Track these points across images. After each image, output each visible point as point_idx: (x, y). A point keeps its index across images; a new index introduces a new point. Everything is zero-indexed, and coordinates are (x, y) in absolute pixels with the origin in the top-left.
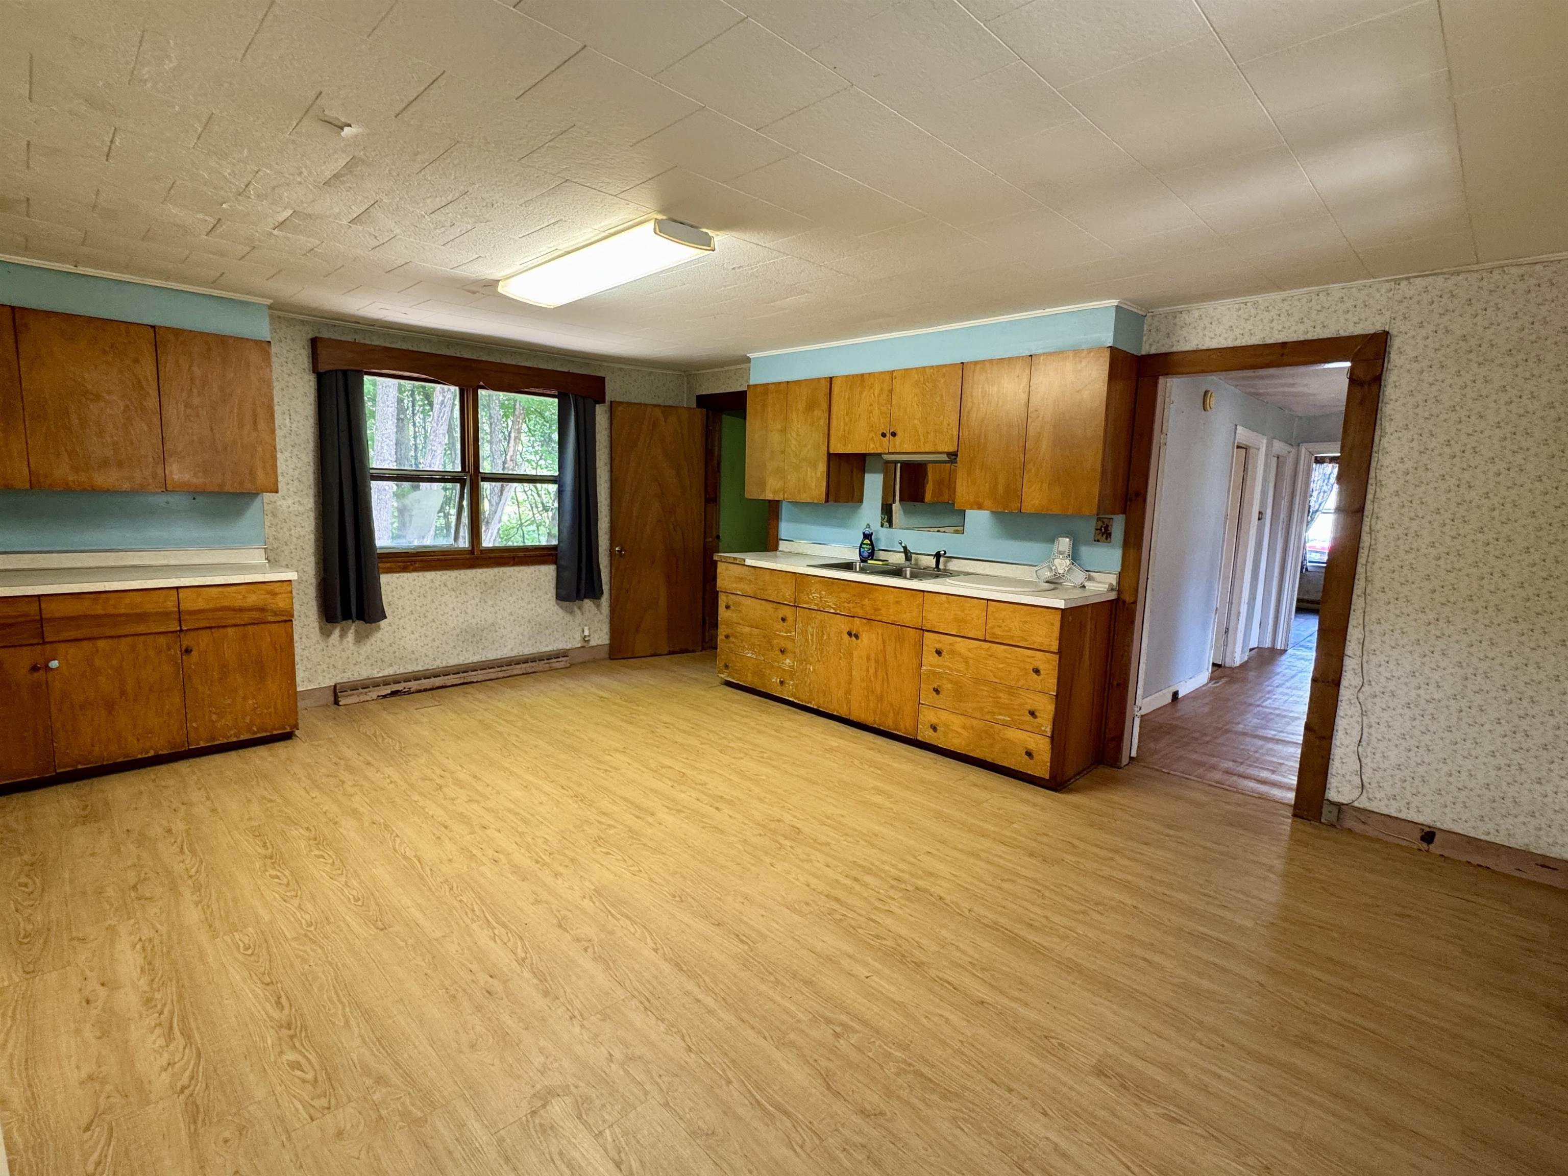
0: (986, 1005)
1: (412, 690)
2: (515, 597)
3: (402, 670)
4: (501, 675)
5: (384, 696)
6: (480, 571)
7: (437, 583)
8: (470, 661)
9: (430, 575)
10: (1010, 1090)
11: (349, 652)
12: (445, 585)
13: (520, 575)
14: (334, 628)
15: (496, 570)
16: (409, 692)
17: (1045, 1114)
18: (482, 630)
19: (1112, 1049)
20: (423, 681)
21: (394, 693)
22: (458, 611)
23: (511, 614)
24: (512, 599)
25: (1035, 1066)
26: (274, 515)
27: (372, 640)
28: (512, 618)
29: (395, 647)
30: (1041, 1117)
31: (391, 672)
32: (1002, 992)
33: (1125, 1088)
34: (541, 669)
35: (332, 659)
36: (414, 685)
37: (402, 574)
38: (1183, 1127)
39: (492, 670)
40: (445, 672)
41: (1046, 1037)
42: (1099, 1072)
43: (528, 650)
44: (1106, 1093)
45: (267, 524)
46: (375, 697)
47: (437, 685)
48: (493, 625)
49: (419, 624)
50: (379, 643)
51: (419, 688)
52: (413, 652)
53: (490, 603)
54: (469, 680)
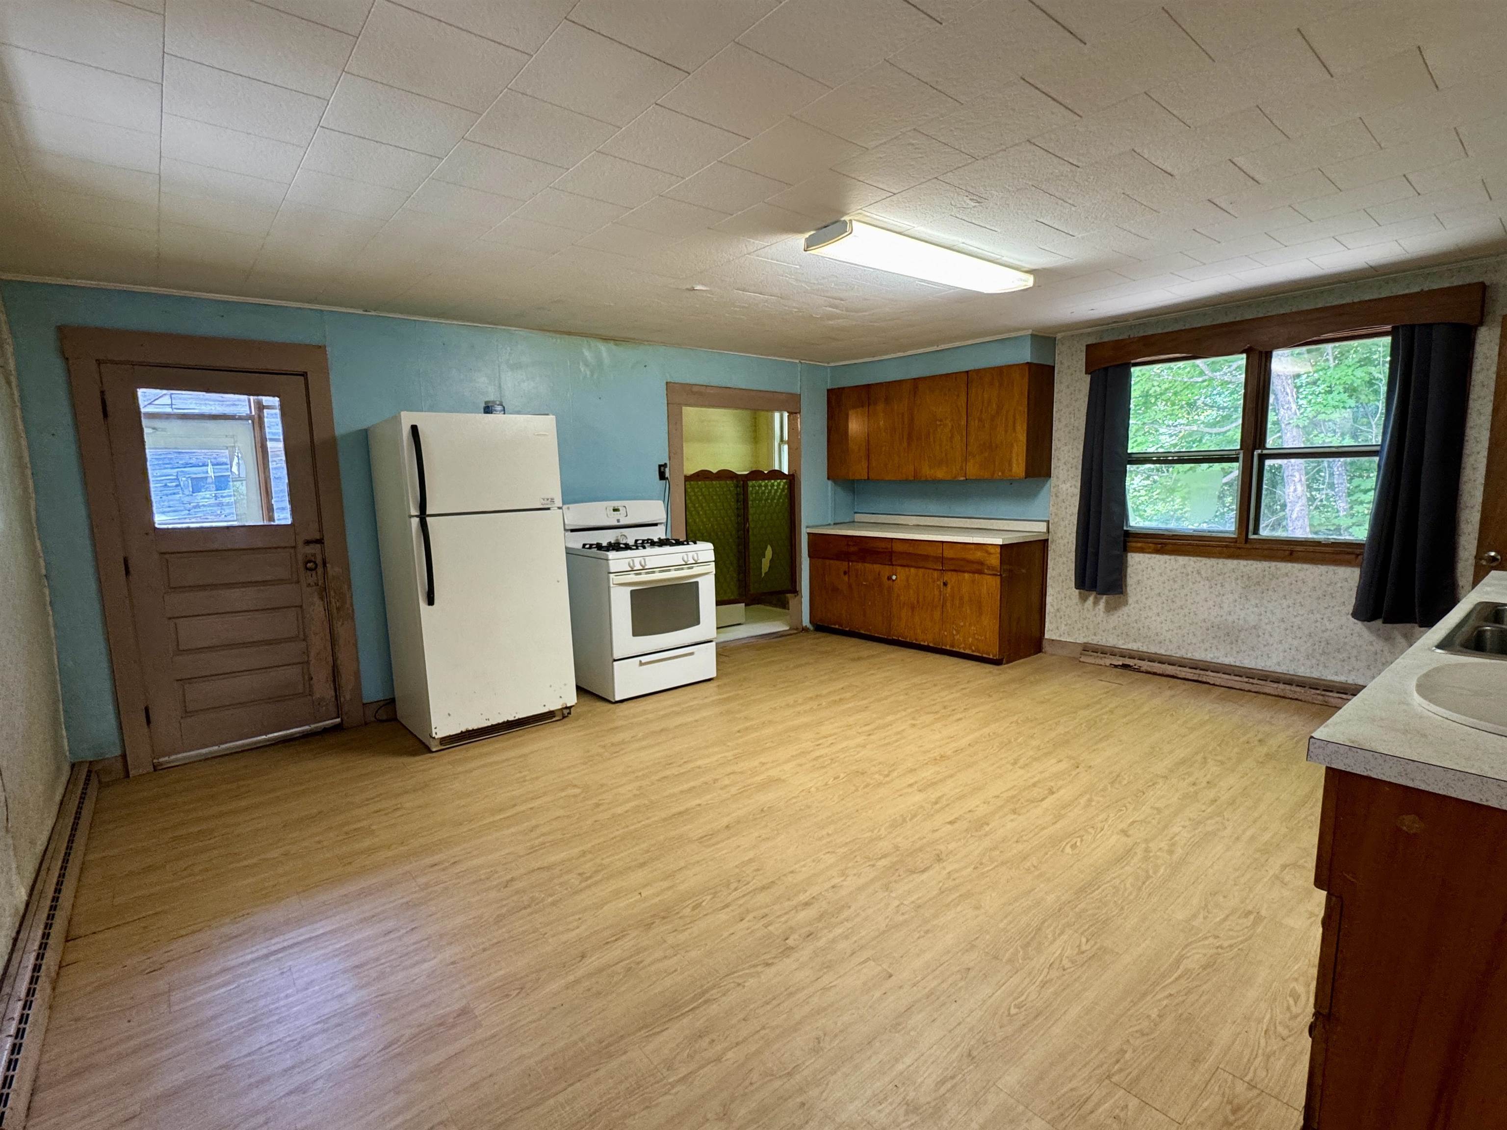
0: (579, 959)
1: (1142, 669)
2: (1290, 602)
3: (1145, 649)
4: (1247, 687)
5: (1116, 666)
6: (1243, 562)
7: (1190, 569)
8: (1219, 661)
9: (1182, 560)
10: (484, 950)
11: (1099, 619)
12: (1199, 573)
13: (1301, 575)
14: (1089, 596)
15: (1266, 564)
16: (1138, 670)
17: (453, 963)
18: (1240, 631)
19: (480, 1034)
20: (1156, 664)
21: (1125, 666)
22: (1211, 603)
23: (1283, 620)
24: (1285, 603)
25: (496, 972)
26: (1057, 496)
27: (1120, 613)
28: (1283, 626)
29: (1140, 625)
30: (452, 960)
31: (1135, 648)
32: (590, 975)
33: (440, 1025)
34: (1309, 699)
35: (1086, 621)
36: (1145, 665)
37: (1154, 556)
38: (380, 1048)
39: (1237, 678)
40: (1181, 663)
41: (522, 989)
42: (464, 1012)
43: (1304, 670)
44: (443, 1008)
45: (1052, 503)
46: (1108, 664)
47: (1168, 673)
48: (1255, 627)
49: (1167, 608)
50: (1125, 617)
51: (1149, 669)
52: (1157, 634)
53: (1253, 602)
54: (1204, 680)
